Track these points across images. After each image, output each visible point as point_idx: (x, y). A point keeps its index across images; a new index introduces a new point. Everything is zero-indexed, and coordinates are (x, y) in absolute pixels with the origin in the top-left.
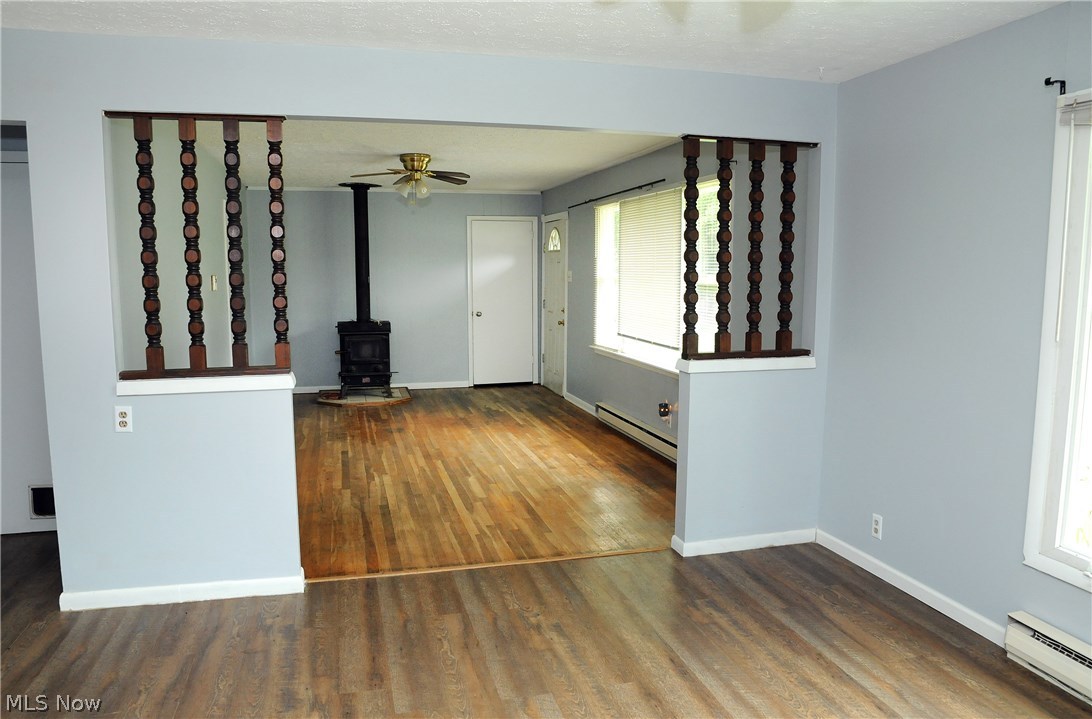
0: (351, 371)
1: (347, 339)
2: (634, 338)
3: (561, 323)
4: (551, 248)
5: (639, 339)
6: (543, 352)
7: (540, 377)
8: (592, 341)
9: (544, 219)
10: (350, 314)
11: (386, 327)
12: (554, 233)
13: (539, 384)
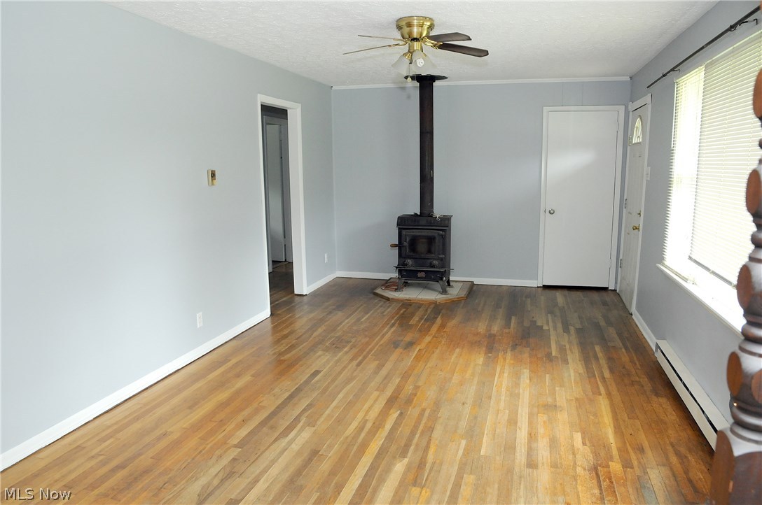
0: (406, 265)
1: (404, 232)
2: (707, 269)
3: (636, 228)
4: (635, 140)
5: (714, 273)
6: (621, 257)
7: (616, 283)
8: (661, 259)
9: (632, 106)
10: (414, 208)
11: (445, 222)
12: (638, 123)
13: (615, 290)
